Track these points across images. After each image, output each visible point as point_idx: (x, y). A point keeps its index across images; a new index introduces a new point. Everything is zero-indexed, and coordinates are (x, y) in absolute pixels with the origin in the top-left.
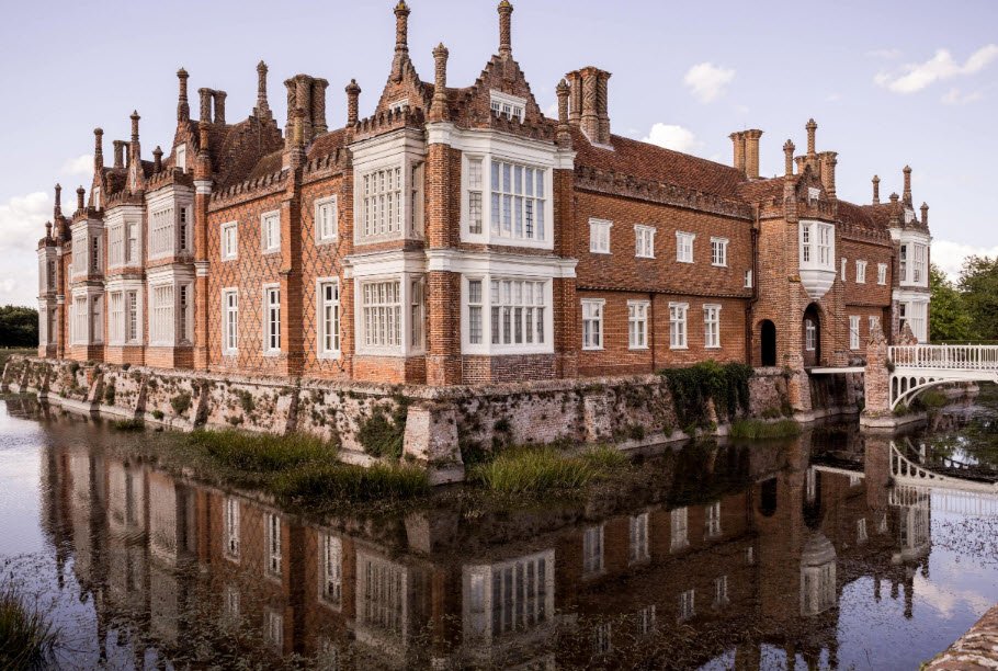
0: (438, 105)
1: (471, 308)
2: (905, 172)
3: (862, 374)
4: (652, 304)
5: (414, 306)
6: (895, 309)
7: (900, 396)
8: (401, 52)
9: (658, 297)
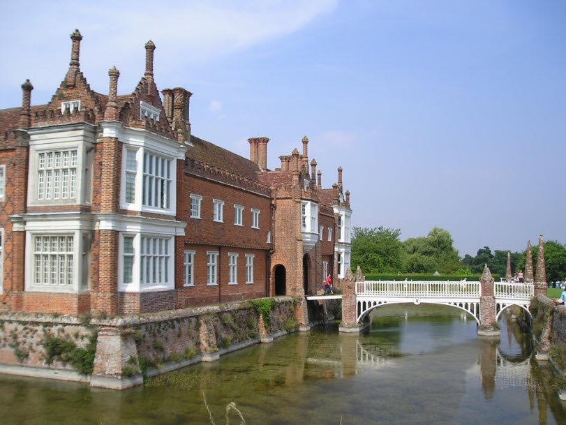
0: (110, 110)
1: (125, 257)
2: (339, 170)
3: (341, 299)
4: (220, 253)
5: (84, 255)
6: (336, 257)
7: (362, 313)
8: (75, 67)
9: (222, 248)
